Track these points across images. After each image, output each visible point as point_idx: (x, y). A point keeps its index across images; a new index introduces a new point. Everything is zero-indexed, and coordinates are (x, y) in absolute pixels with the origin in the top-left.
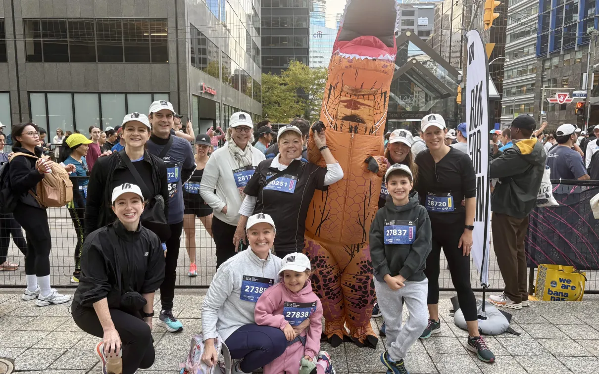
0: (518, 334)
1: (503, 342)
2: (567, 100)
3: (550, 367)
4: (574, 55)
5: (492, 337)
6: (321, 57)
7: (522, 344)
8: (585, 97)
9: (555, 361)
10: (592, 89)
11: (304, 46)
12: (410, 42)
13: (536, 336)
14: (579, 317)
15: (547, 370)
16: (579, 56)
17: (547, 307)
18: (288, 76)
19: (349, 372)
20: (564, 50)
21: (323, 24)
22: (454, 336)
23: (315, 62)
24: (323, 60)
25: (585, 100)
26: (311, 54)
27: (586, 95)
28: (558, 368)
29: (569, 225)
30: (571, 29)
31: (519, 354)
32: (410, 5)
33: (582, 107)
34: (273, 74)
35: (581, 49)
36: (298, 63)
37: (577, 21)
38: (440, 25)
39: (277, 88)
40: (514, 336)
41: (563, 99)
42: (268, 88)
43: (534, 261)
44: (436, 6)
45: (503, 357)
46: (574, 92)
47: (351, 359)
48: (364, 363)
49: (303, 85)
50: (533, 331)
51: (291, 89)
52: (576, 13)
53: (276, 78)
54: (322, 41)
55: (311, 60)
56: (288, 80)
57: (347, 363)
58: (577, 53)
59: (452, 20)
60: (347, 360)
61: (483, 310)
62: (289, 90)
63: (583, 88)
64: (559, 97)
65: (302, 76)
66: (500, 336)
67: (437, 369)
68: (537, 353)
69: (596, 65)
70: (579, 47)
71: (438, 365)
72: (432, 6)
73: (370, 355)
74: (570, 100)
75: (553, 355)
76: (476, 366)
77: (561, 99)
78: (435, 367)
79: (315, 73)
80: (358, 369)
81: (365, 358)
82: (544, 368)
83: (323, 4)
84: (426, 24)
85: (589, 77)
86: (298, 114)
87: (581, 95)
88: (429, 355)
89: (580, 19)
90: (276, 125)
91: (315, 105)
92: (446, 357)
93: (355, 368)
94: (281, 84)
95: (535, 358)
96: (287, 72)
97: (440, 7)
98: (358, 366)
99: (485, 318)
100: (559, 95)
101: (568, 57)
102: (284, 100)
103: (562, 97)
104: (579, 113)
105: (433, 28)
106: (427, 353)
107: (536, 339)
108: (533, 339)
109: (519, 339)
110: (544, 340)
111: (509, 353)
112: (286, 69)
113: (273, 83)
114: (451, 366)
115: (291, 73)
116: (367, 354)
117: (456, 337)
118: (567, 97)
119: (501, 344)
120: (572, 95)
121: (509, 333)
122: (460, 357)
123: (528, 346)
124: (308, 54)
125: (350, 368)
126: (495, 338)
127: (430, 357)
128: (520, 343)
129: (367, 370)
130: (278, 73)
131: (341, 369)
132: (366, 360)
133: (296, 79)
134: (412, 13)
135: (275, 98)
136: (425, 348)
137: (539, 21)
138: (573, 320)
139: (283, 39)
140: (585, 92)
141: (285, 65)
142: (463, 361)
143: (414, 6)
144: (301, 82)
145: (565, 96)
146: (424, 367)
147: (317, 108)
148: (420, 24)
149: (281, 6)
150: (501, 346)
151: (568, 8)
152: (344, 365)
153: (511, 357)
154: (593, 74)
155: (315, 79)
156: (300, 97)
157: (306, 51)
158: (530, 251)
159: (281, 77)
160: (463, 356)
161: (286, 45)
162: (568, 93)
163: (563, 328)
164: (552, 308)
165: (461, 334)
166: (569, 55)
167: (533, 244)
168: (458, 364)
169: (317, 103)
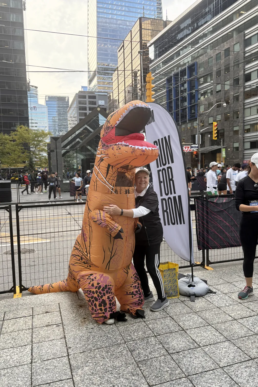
0: (215, 293)
1: (209, 300)
2: (189, 150)
3: (242, 311)
4: (186, 125)
5: (202, 297)
6: (37, 123)
7: (220, 299)
8: (197, 148)
9: (243, 307)
10: (201, 143)
11: (26, 116)
12: (99, 114)
13: (225, 292)
14: (240, 276)
15: (241, 313)
16: (189, 126)
17: (221, 272)
18: (16, 135)
19: (125, 341)
20: (181, 123)
21: (37, 102)
22: (180, 301)
23: (32, 127)
24: (38, 125)
25: (197, 150)
26: (30, 121)
27: (198, 147)
28: (247, 311)
29: (225, 221)
30: (184, 110)
31: (222, 306)
32: (93, 92)
33: (196, 154)
34: (4, 134)
35: (190, 121)
36: (23, 127)
37: (186, 106)
38: (112, 105)
39: (8, 143)
40: (214, 294)
41: (188, 149)
42: (1, 143)
43: (208, 245)
44: (108, 94)
45: (214, 310)
46: (192, 146)
47: (122, 331)
48: (133, 333)
49: (27, 142)
50: (222, 289)
51: (19, 143)
52: (186, 101)
53: (7, 136)
54: (36, 113)
55: (30, 125)
56: (15, 138)
57: (122, 335)
58: (188, 124)
59: (119, 103)
60: (120, 333)
61: (193, 281)
62: (17, 145)
63: (196, 143)
64: (186, 148)
65: (26, 136)
66: (206, 296)
67: (181, 327)
68: (231, 303)
69: (202, 131)
70: (189, 120)
71: (180, 323)
72: (106, 94)
73: (134, 326)
74: (191, 150)
75: (240, 303)
76: (202, 320)
77: (186, 149)
78: (179, 325)
79: (35, 134)
80: (130, 338)
81: (132, 328)
82: (239, 312)
83: (36, 89)
84: (104, 104)
85: (199, 137)
86: (24, 161)
87: (195, 147)
88: (172, 318)
89: (188, 105)
90: (7, 169)
91: (37, 155)
92: (182, 317)
93: (128, 338)
94: (11, 141)
95: (231, 306)
96: (16, 133)
97: (111, 94)
98: (130, 336)
99: (194, 286)
100: (185, 147)
101: (183, 126)
102: (13, 152)
103: (187, 148)
104: (195, 157)
105: (108, 107)
106: (170, 316)
107: (226, 294)
108: (224, 294)
109: (217, 296)
110: (230, 294)
111: (216, 306)
112: (14, 131)
113: (5, 140)
114: (188, 322)
115: (18, 133)
116: (132, 325)
117: (182, 302)
118: (189, 148)
119: (209, 301)
120: (192, 147)
121: (210, 293)
122: (190, 315)
123: (223, 299)
124: (28, 121)
125: (125, 339)
126: (203, 298)
127: (172, 319)
128: (218, 298)
129: (137, 337)
130: (8, 133)
131: (119, 341)
132: (133, 330)
133: (22, 137)
134: (94, 97)
135: (7, 150)
136: (167, 313)
137: (167, 105)
138: (238, 278)
139: (9, 110)
140: (197, 146)
141: (12, 128)
142: (193, 317)
143: (95, 93)
144: (26, 139)
145: (188, 147)
146: (173, 327)
147: (37, 157)
148: (100, 104)
149: (7, 88)
150: (209, 303)
151: (181, 99)
152: (120, 337)
153: (218, 309)
154: (201, 135)
155: (35, 137)
156: (25, 149)
157: (27, 119)
158: (205, 239)
159: (10, 136)
160: (191, 314)
161: (12, 114)
162: (190, 146)
163: (236, 284)
164: (224, 272)
165: (184, 299)
166: (184, 125)
167: (206, 235)
168: (192, 320)
169: (37, 153)
